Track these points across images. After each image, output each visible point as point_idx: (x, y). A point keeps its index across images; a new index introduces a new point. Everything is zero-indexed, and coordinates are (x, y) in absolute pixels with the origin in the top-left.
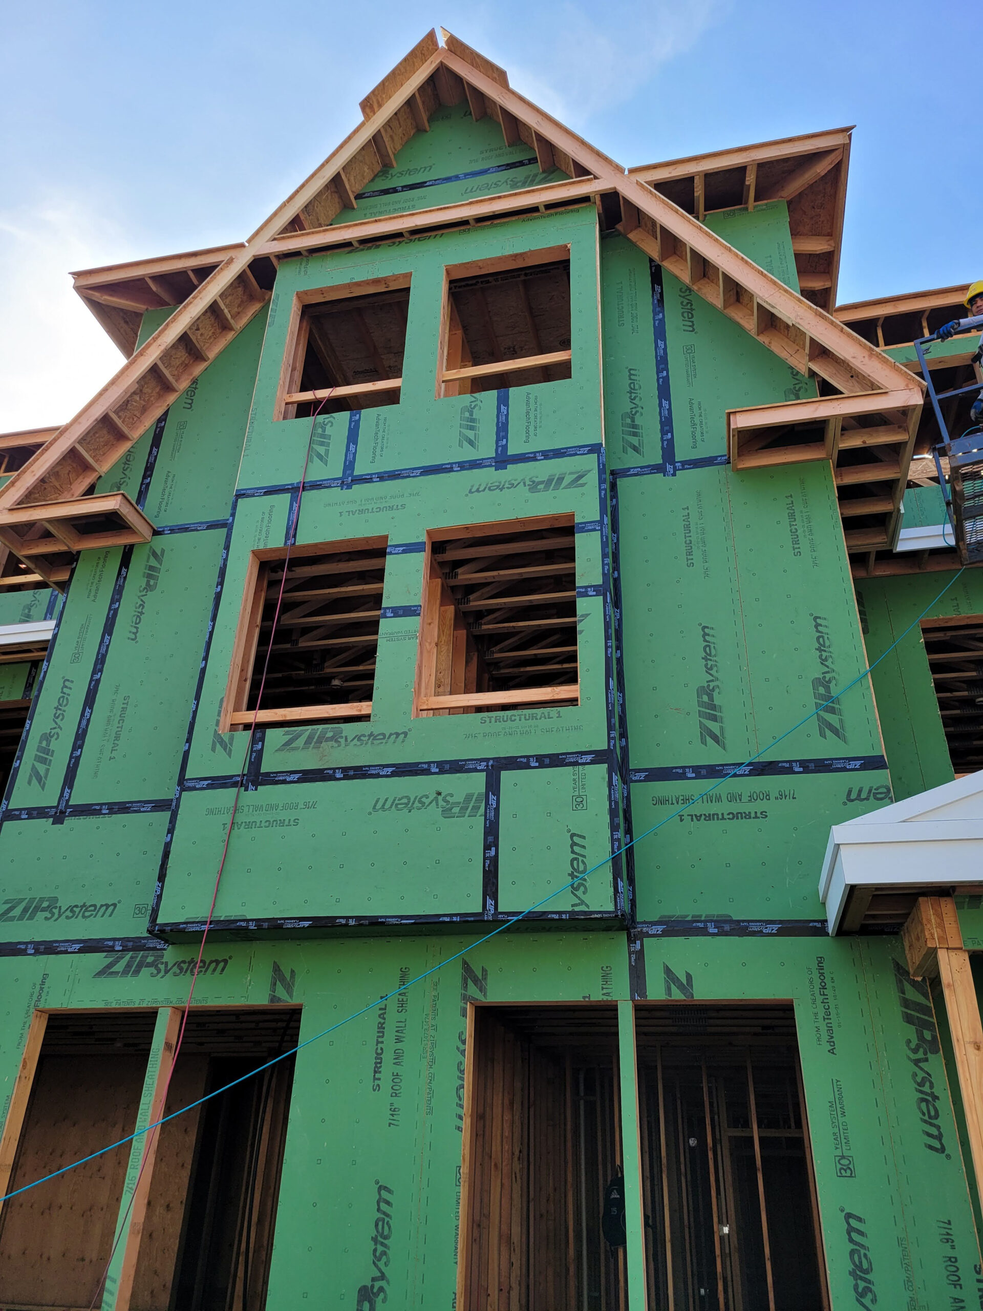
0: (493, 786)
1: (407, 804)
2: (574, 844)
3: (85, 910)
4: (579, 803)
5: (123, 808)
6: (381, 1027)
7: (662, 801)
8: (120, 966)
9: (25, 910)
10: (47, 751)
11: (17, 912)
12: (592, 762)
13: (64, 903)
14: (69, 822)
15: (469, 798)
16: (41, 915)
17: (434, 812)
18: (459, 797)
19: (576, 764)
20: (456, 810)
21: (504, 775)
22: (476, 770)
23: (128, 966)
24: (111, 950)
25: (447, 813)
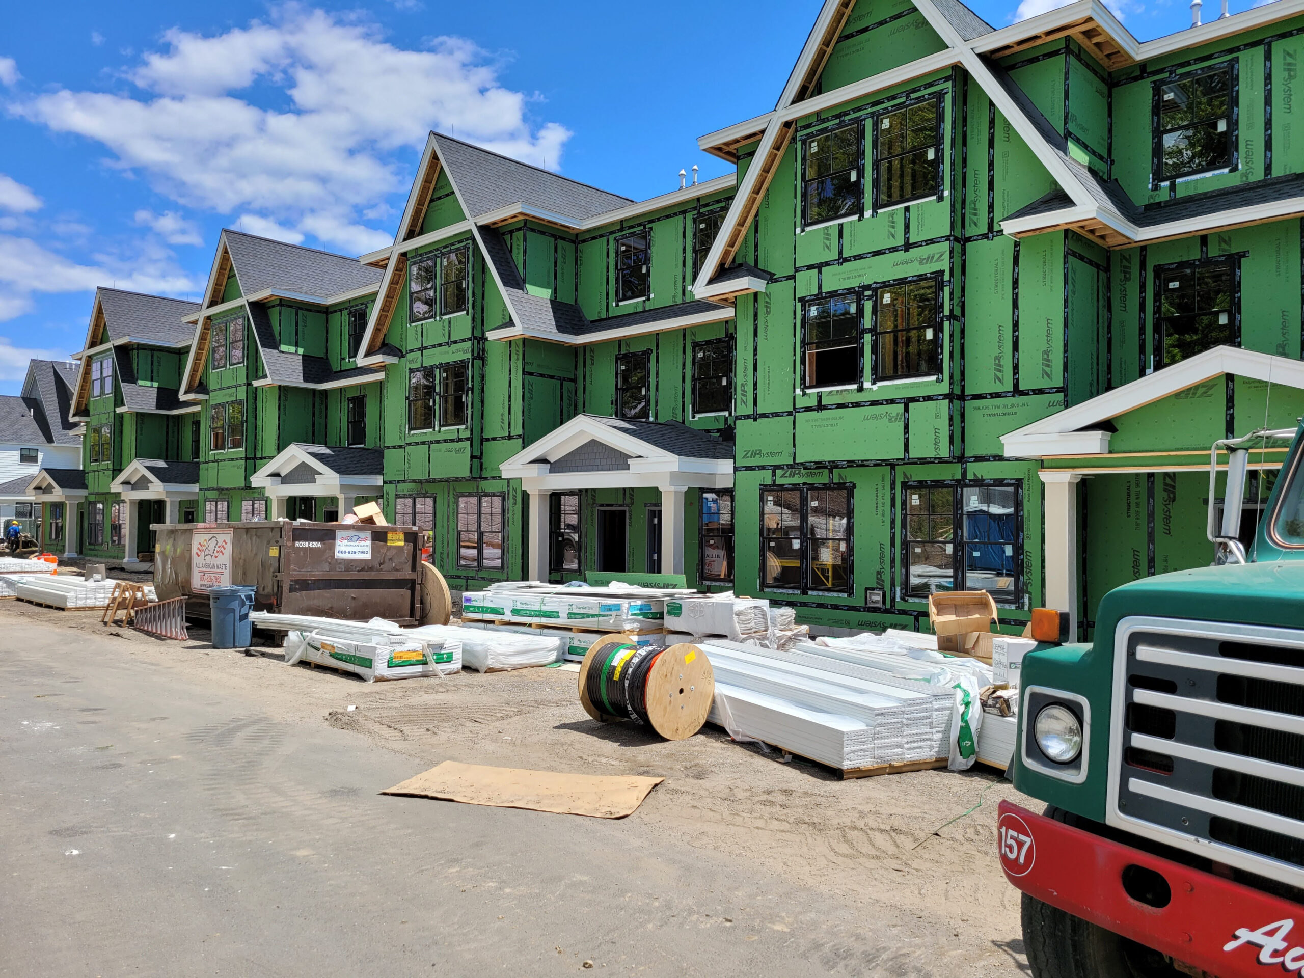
0: (906, 409)
1: (875, 417)
2: (936, 432)
3: (772, 454)
4: (938, 416)
5: (776, 415)
6: (877, 495)
7: (977, 408)
8: (788, 474)
9: (752, 454)
10: (744, 391)
11: (749, 455)
12: (943, 399)
13: (764, 452)
14: (759, 420)
15: (898, 414)
16: (757, 456)
17: (886, 420)
18: (894, 414)
19: (937, 400)
20: (893, 419)
21: (911, 404)
22: (900, 403)
23: (790, 474)
24: (783, 468)
25: (890, 421)
